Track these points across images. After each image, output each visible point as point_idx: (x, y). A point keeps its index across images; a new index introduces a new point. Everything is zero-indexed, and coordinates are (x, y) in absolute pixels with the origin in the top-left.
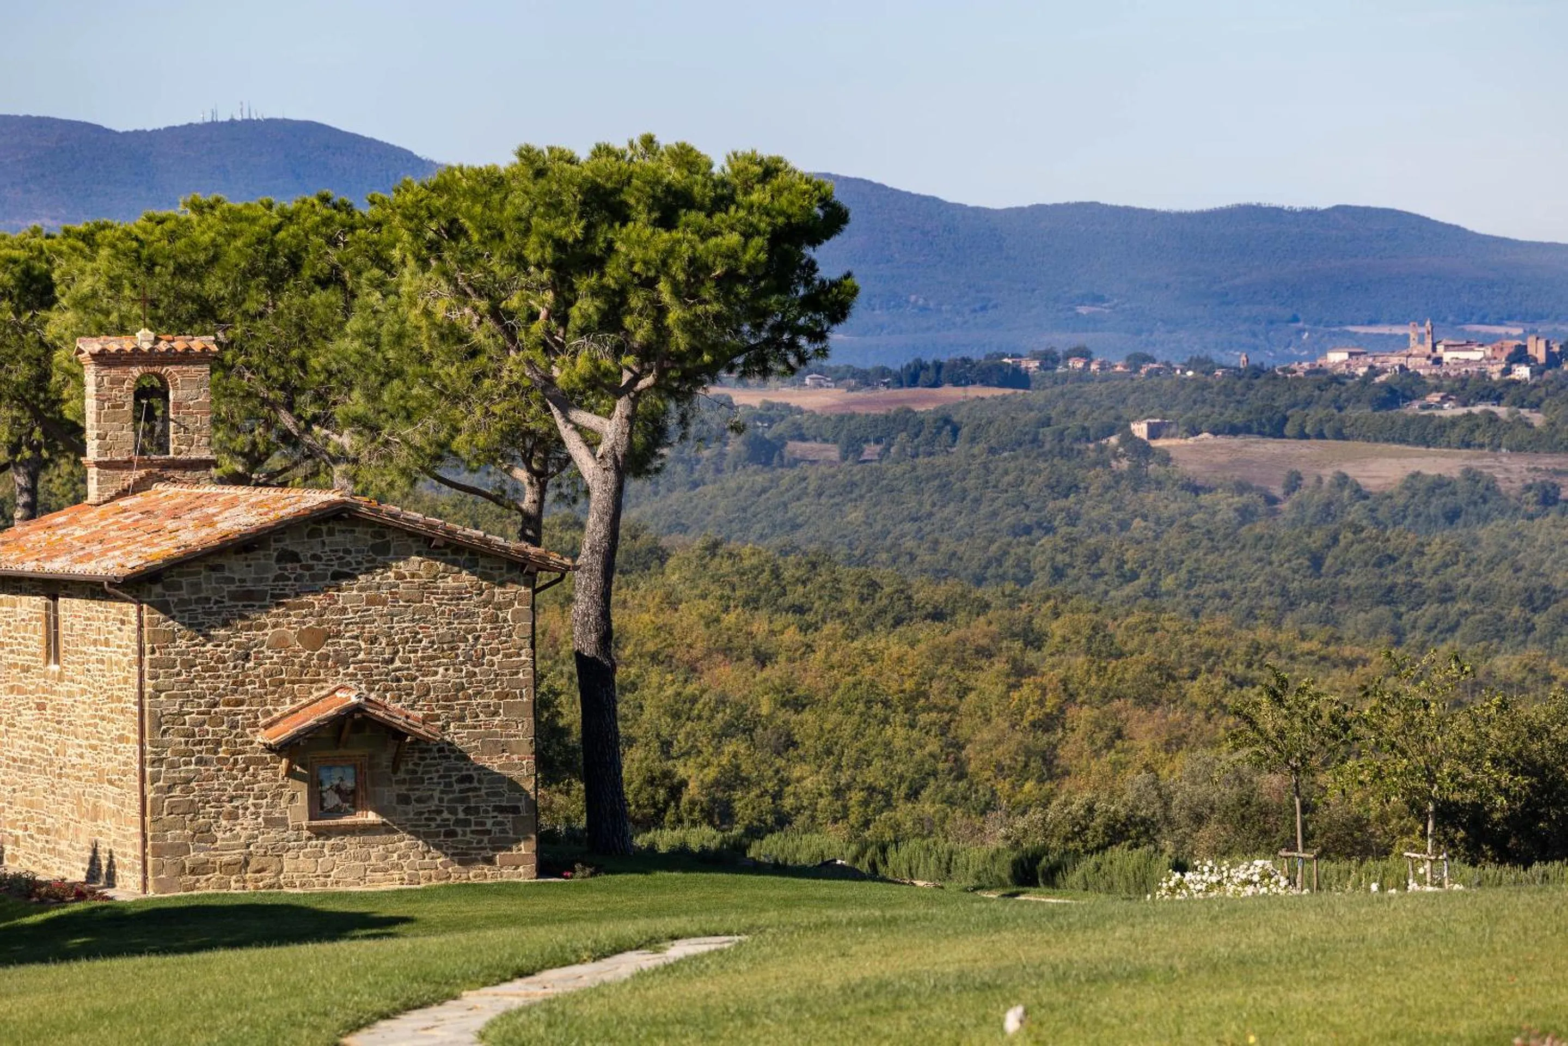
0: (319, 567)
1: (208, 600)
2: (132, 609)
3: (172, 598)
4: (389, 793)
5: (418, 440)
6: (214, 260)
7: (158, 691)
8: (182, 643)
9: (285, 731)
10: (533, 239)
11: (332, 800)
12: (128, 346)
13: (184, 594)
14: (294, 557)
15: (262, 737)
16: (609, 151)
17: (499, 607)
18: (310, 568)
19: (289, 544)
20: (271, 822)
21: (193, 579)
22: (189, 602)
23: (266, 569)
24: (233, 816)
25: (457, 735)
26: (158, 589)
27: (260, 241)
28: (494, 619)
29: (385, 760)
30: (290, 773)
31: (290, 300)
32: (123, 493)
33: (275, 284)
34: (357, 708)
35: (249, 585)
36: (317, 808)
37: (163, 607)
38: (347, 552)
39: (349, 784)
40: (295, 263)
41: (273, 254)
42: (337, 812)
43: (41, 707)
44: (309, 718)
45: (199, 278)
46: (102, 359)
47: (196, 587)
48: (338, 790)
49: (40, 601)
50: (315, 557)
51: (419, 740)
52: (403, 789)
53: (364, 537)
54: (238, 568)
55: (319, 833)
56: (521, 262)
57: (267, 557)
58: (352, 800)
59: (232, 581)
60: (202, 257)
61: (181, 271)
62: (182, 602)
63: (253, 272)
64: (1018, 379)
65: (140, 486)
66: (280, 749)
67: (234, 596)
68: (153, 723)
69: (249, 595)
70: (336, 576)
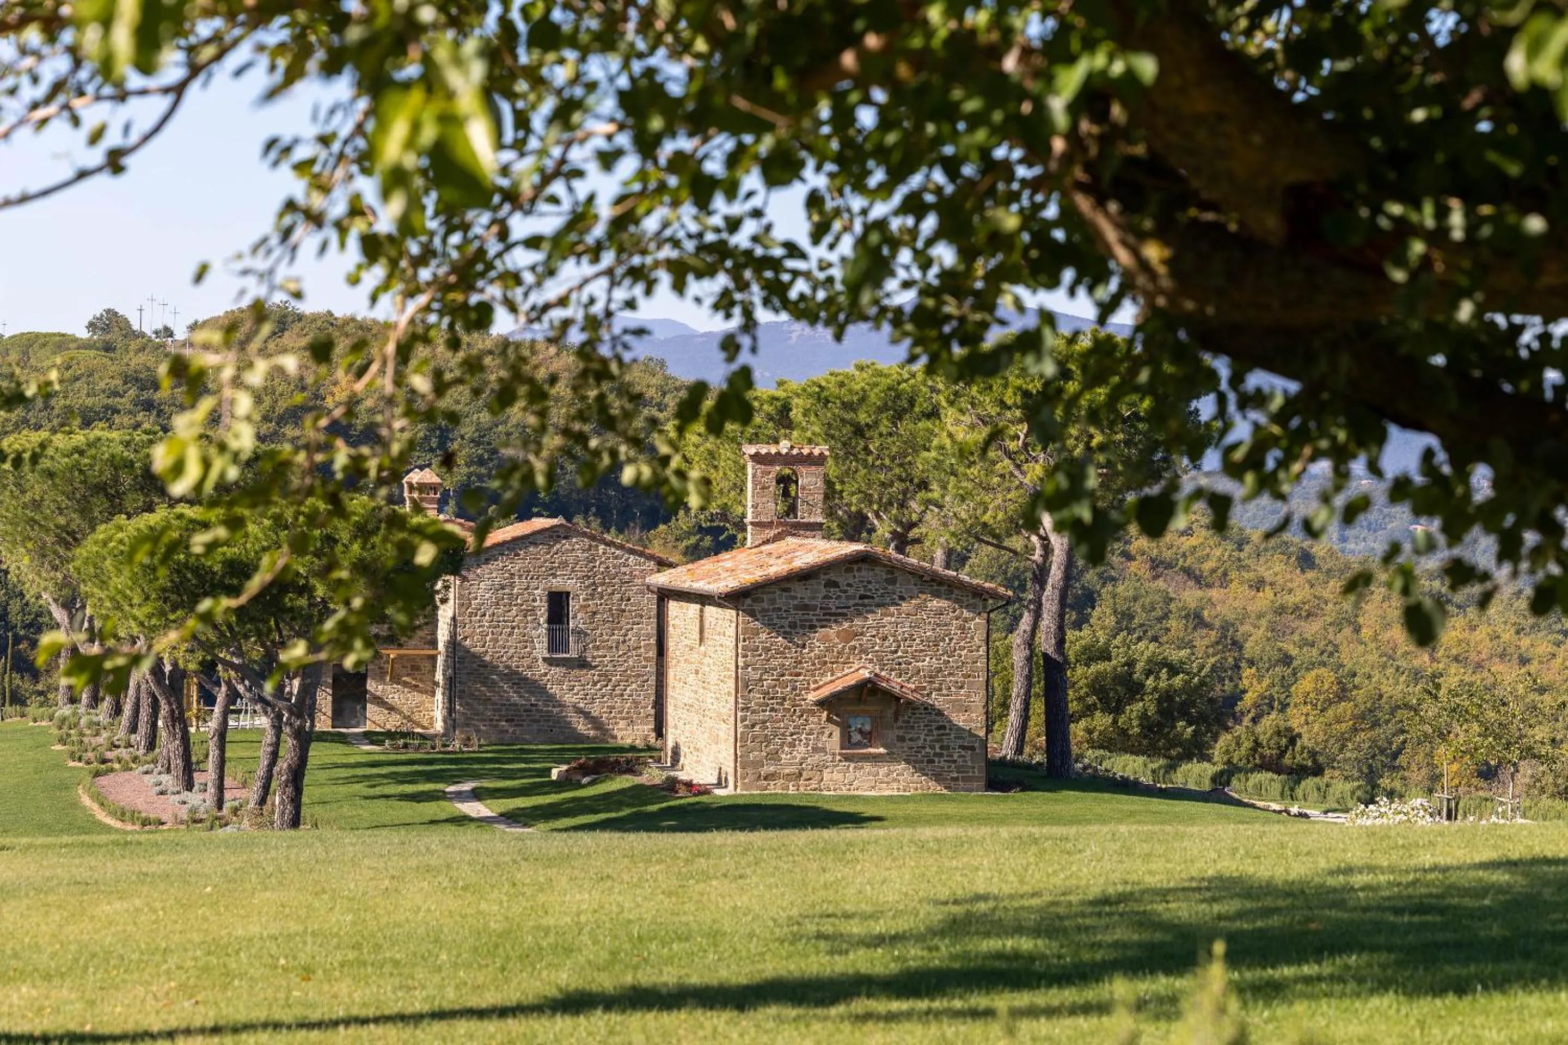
0: (851, 591)
1: (780, 609)
2: (734, 613)
3: (757, 607)
4: (892, 735)
5: (964, 515)
6: (863, 399)
7: (746, 666)
8: (763, 636)
9: (825, 692)
10: (1010, 391)
11: (857, 737)
12: (773, 450)
13: (765, 605)
14: (835, 584)
15: (812, 697)
17: (966, 620)
18: (845, 592)
19: (833, 576)
20: (816, 750)
21: (770, 596)
22: (768, 610)
23: (817, 591)
24: (792, 745)
25: (937, 700)
26: (749, 601)
27: (890, 389)
28: (962, 628)
29: (890, 713)
30: (829, 720)
31: (905, 427)
32: (766, 542)
33: (898, 416)
34: (869, 681)
35: (806, 601)
36: (847, 742)
37: (752, 613)
38: (869, 582)
39: (868, 728)
40: (912, 402)
41: (898, 396)
42: (859, 745)
43: (697, 672)
44: (839, 686)
45: (855, 410)
46: (756, 458)
47: (773, 601)
48: (860, 731)
49: (698, 606)
50: (849, 585)
51: (909, 703)
52: (901, 733)
53: (881, 573)
54: (800, 592)
55: (847, 758)
56: (1003, 404)
57: (818, 584)
58: (869, 738)
59: (796, 598)
60: (855, 398)
61: (847, 406)
62: (764, 610)
63: (880, 410)
65: (777, 538)
66: (822, 703)
67: (797, 608)
68: (743, 686)
69: (806, 607)
70: (862, 597)
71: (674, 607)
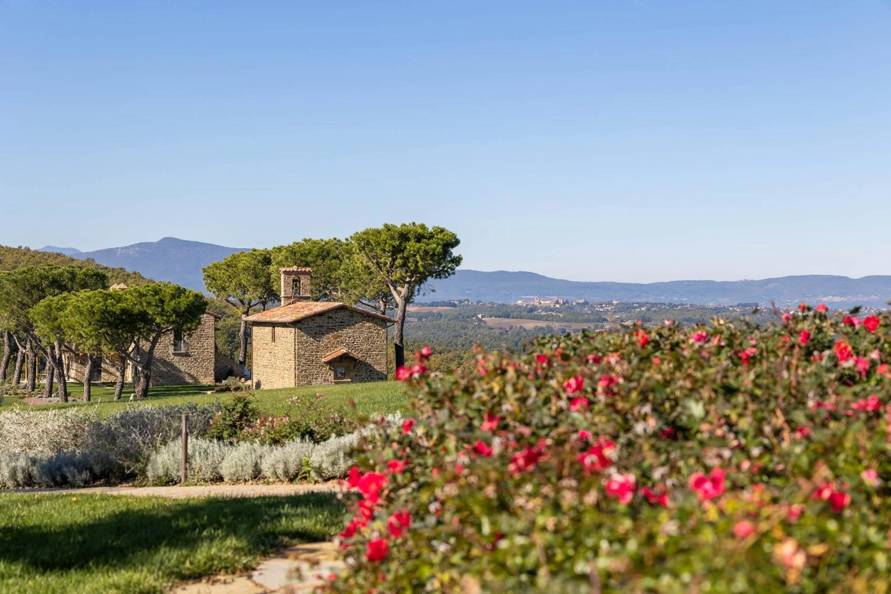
0: (337, 320)
1: (311, 327)
2: (293, 329)
3: (303, 327)
4: (353, 374)
5: (357, 293)
6: (310, 252)
7: (299, 349)
8: (305, 338)
9: (329, 358)
10: (387, 245)
11: (339, 375)
12: (291, 270)
13: (306, 326)
14: (331, 318)
15: (323, 360)
16: (405, 225)
17: (379, 330)
18: (335, 320)
19: (330, 315)
20: (325, 380)
21: (307, 322)
23: (325, 320)
24: (316, 379)
25: (369, 360)
26: (299, 325)
27: (320, 248)
28: (378, 333)
29: (352, 366)
30: (330, 369)
31: (327, 262)
32: (290, 304)
33: (323, 259)
34: (345, 354)
35: (321, 324)
36: (336, 377)
37: (301, 329)
38: (344, 317)
39: (343, 371)
40: (328, 254)
41: (323, 251)
42: (340, 378)
43: (270, 353)
44: (335, 355)
45: (306, 257)
46: (285, 272)
47: (308, 325)
48: (341, 373)
49: (271, 328)
50: (336, 318)
51: (360, 361)
52: (356, 373)
53: (348, 313)
54: (319, 320)
55: (336, 383)
56: (384, 251)
57: (325, 318)
58: (344, 375)
59: (317, 323)
60: (307, 252)
61: (302, 255)
62: (305, 328)
63: (318, 256)
64: (454, 305)
65: (293, 303)
66: (328, 363)
67: (317, 327)
68: (298, 356)
69: (321, 326)
70: (341, 322)
71: (255, 329)
